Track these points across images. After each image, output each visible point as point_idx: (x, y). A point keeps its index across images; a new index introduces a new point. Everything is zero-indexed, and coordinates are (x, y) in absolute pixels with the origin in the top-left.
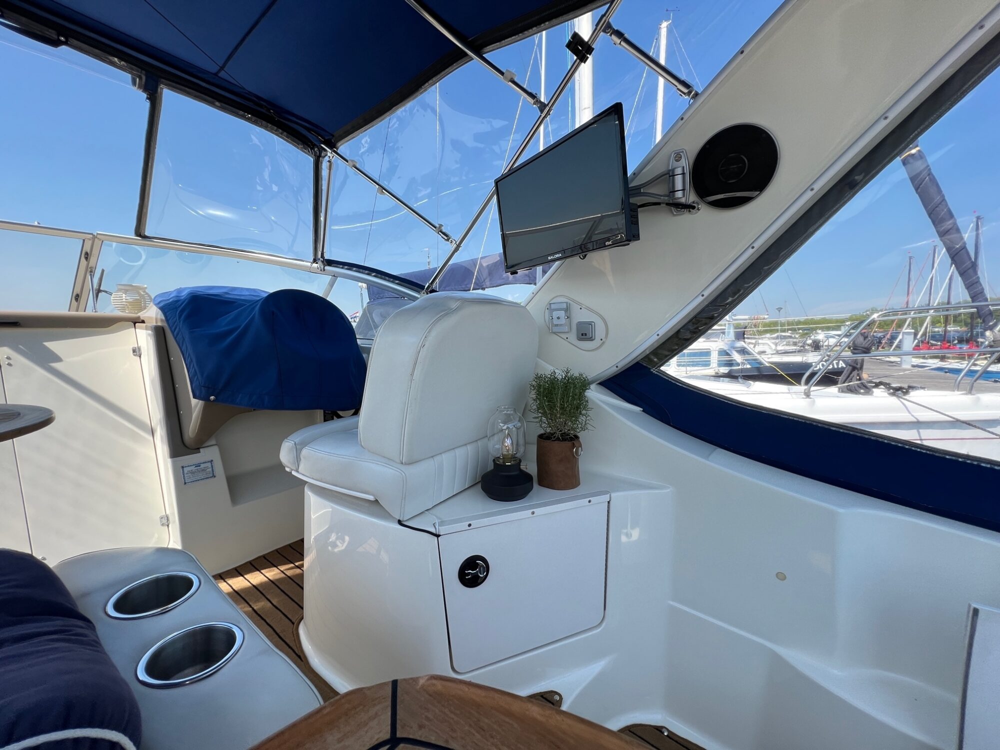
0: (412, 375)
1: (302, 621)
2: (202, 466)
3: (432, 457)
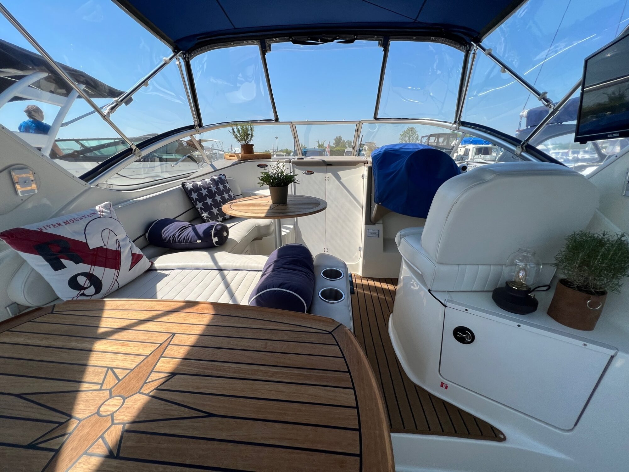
0: (447, 217)
1: (392, 314)
2: (375, 231)
3: (458, 264)
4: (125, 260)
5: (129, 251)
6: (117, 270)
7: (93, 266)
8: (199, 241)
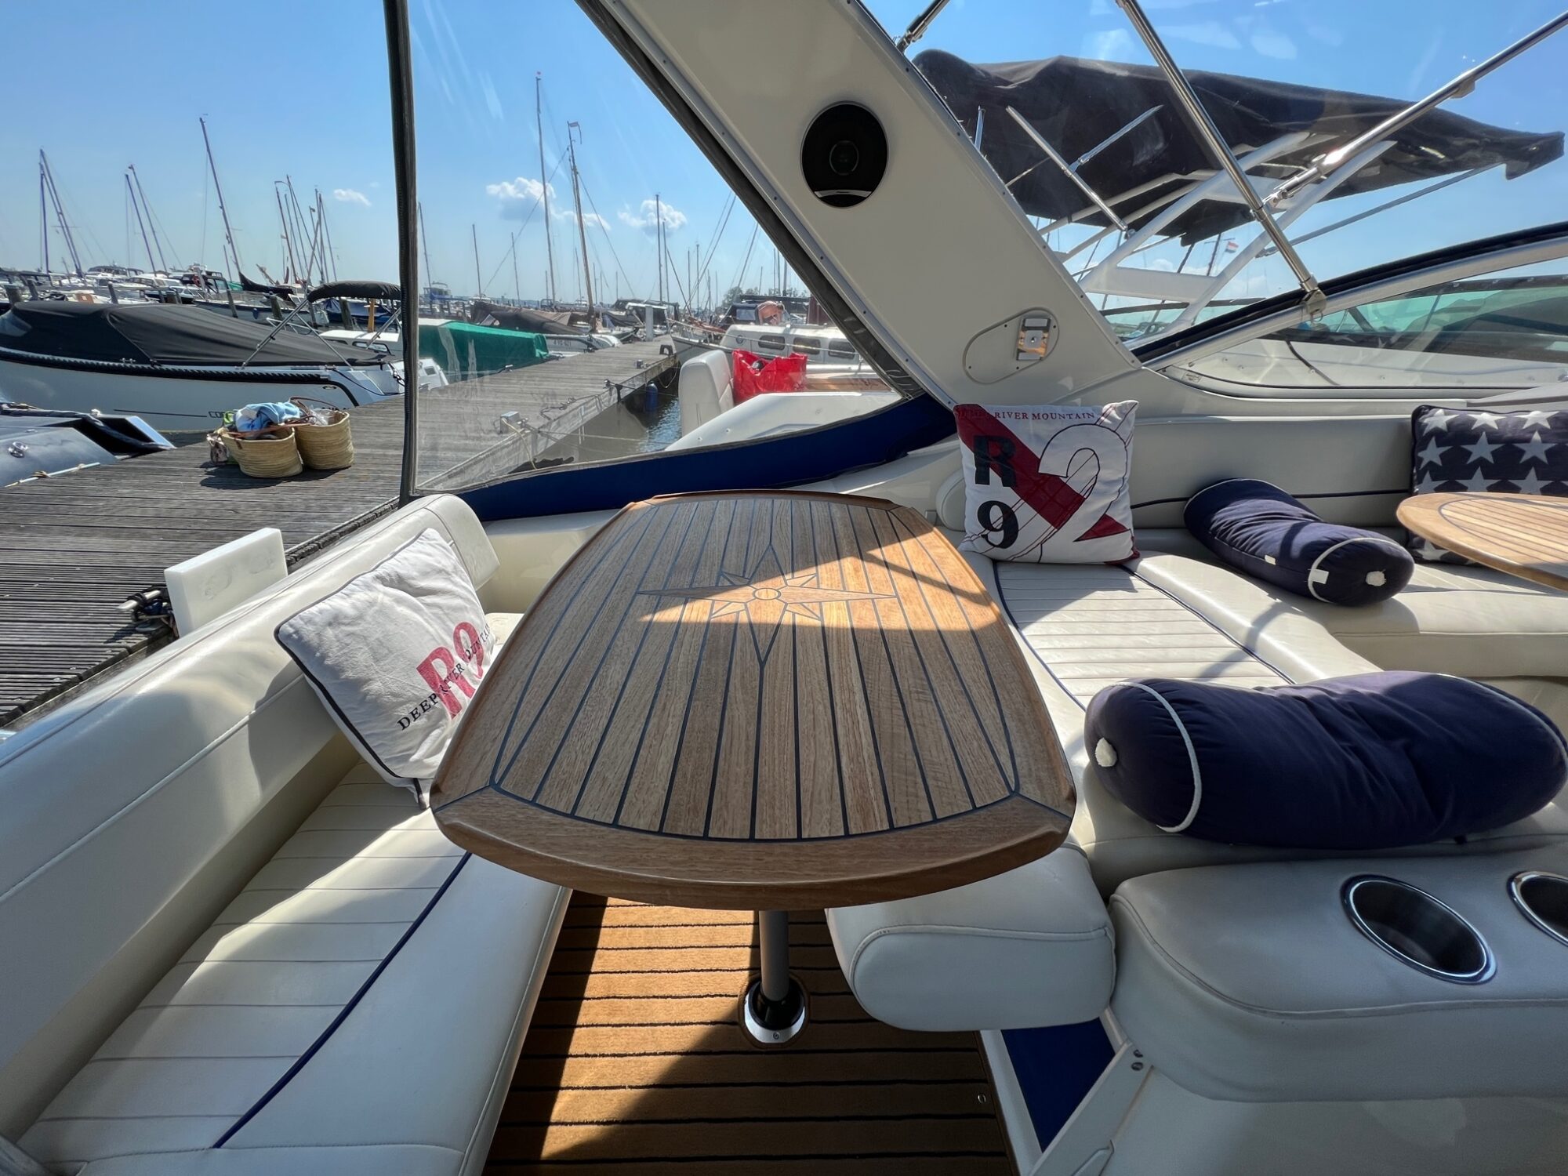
4: (1083, 518)
5: (1103, 507)
6: (1053, 528)
7: (1022, 501)
8: (1270, 560)
